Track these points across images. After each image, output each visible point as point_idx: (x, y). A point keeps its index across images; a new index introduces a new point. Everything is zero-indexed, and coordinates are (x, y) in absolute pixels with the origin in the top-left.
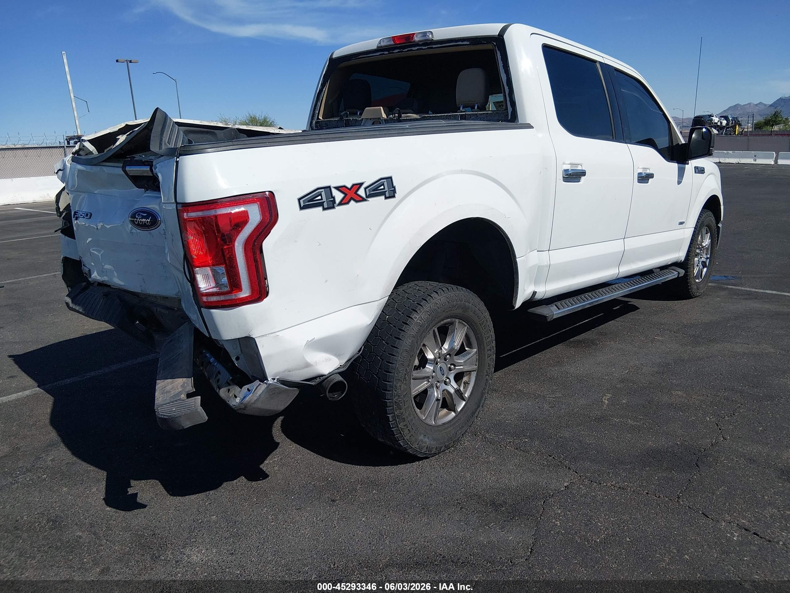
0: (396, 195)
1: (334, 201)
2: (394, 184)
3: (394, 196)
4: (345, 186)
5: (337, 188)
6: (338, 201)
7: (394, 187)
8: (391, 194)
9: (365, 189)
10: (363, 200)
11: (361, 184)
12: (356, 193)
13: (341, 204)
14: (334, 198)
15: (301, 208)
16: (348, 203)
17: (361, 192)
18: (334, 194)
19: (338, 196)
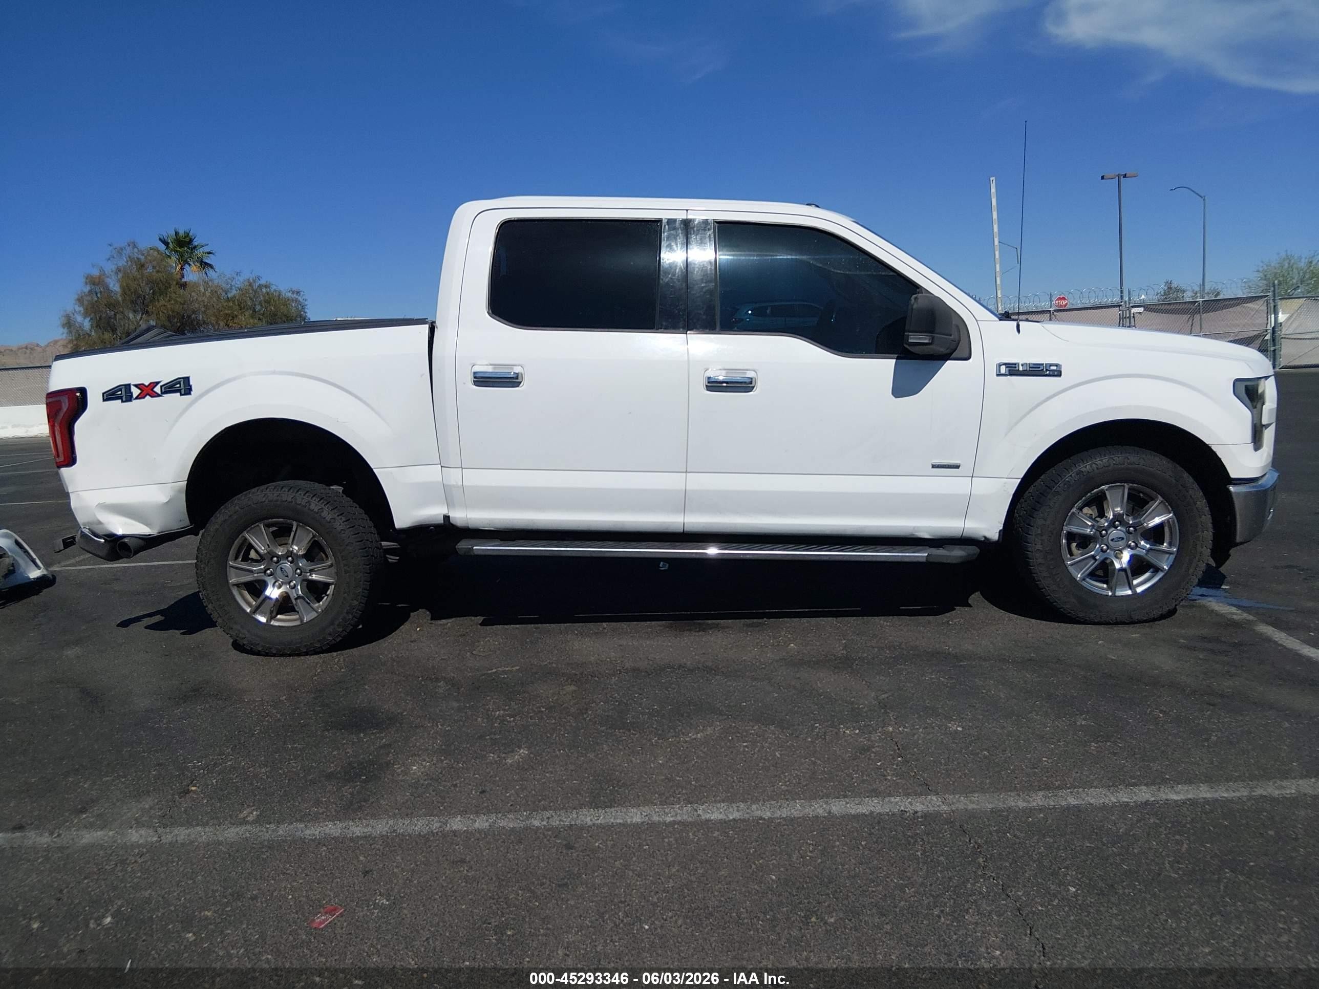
0: (192, 393)
1: (132, 396)
2: (191, 383)
3: (190, 394)
4: (143, 384)
5: (136, 386)
6: (135, 396)
7: (191, 386)
8: (188, 390)
9: (161, 387)
10: (158, 395)
11: (157, 383)
12: (152, 390)
13: (137, 398)
14: (132, 393)
15: (104, 400)
16: (144, 398)
17: (157, 389)
18: (132, 390)
19: (136, 392)
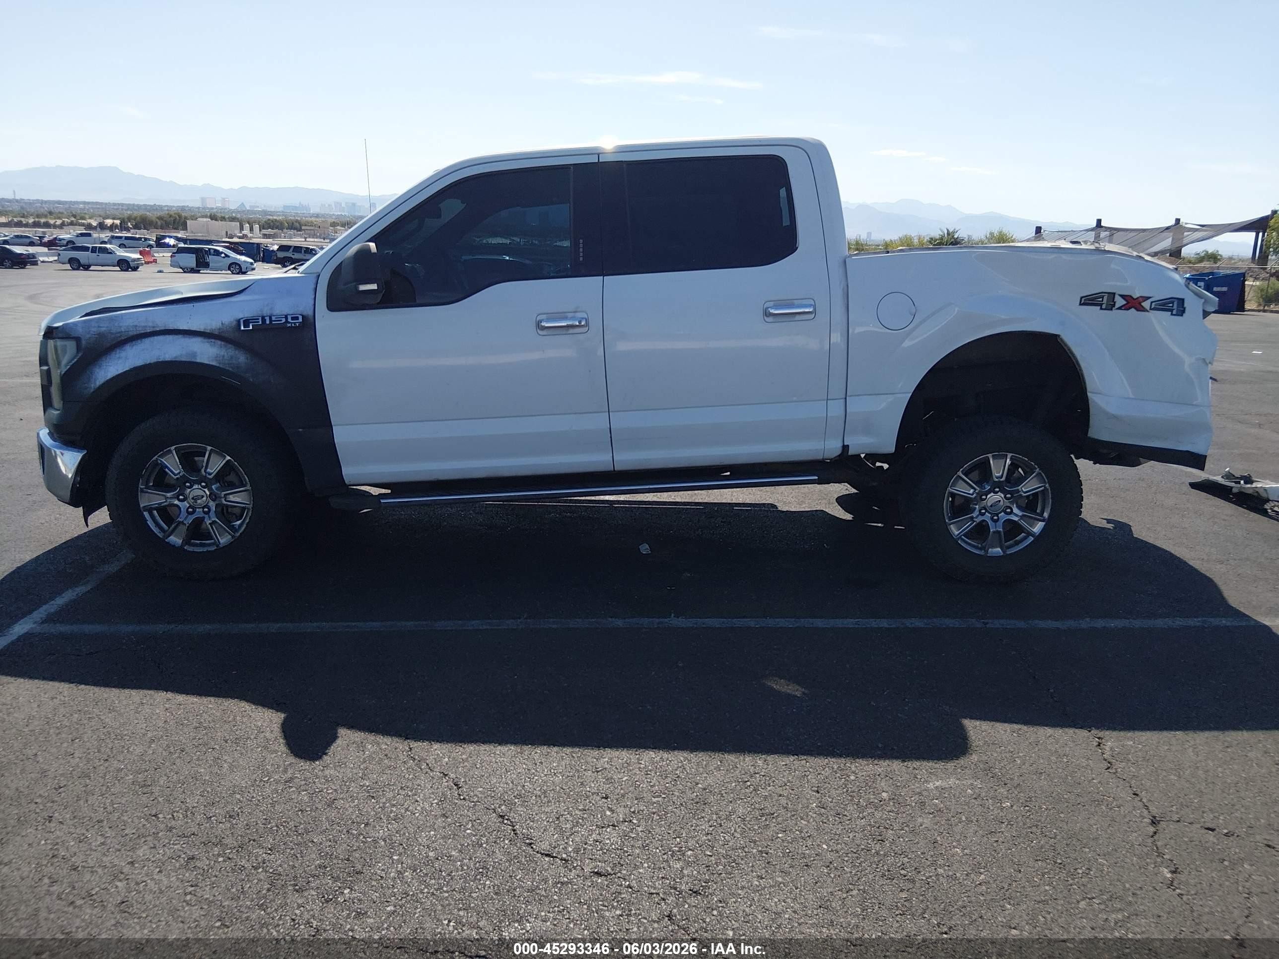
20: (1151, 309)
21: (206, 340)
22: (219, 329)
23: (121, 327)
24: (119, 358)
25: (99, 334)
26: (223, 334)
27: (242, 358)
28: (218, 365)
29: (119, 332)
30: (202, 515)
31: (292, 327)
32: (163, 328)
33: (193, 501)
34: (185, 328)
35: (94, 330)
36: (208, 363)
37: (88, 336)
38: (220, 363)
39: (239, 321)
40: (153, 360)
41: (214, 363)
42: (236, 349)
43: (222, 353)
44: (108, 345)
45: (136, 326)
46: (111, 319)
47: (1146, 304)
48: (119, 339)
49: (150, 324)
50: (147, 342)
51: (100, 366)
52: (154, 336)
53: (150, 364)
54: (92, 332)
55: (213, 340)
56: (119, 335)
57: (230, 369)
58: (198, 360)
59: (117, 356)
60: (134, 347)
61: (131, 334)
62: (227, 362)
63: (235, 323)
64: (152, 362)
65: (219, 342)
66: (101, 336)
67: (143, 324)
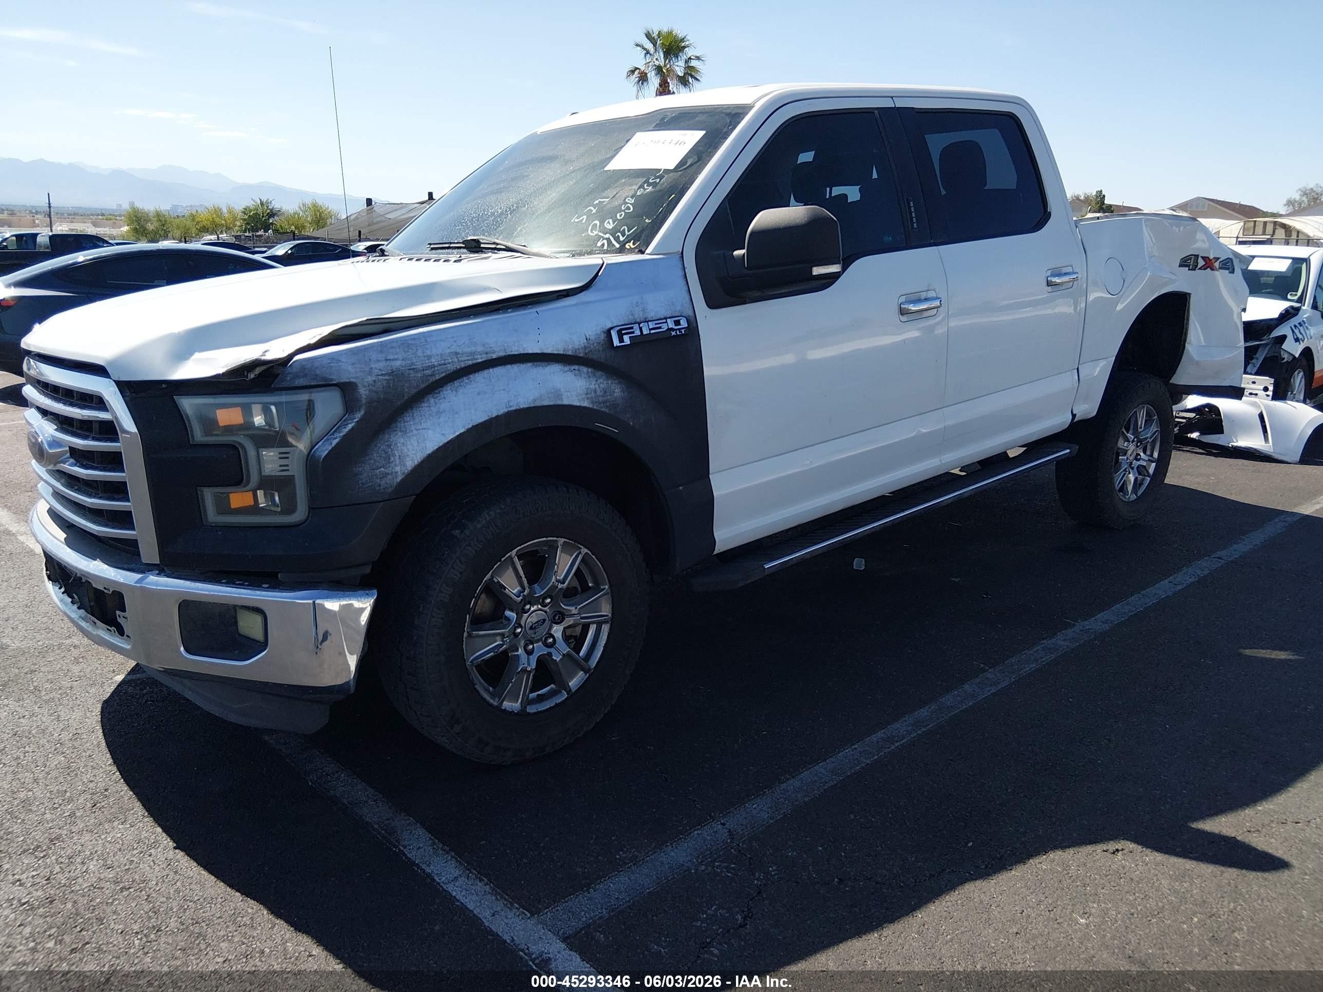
20: (1219, 268)
21: (567, 368)
22: (585, 348)
23: (429, 357)
24: (439, 413)
25: (392, 373)
26: (591, 356)
27: (617, 391)
28: (591, 406)
29: (429, 368)
30: (545, 651)
31: (677, 335)
32: (502, 354)
33: (532, 631)
34: (537, 350)
35: (379, 366)
36: (578, 404)
37: (370, 379)
38: (593, 403)
39: (608, 332)
40: (502, 410)
41: (586, 404)
42: (608, 378)
43: (592, 387)
44: (414, 391)
45: (456, 353)
46: (405, 344)
47: (1217, 264)
48: (432, 379)
49: (480, 349)
50: (480, 378)
51: (405, 432)
52: (488, 368)
53: (497, 417)
54: (376, 372)
55: (576, 367)
56: (428, 372)
57: (607, 411)
58: (566, 402)
59: (434, 409)
60: (461, 391)
61: (451, 368)
62: (601, 399)
63: (603, 337)
64: (501, 412)
65: (585, 369)
66: (396, 376)
67: (468, 350)
